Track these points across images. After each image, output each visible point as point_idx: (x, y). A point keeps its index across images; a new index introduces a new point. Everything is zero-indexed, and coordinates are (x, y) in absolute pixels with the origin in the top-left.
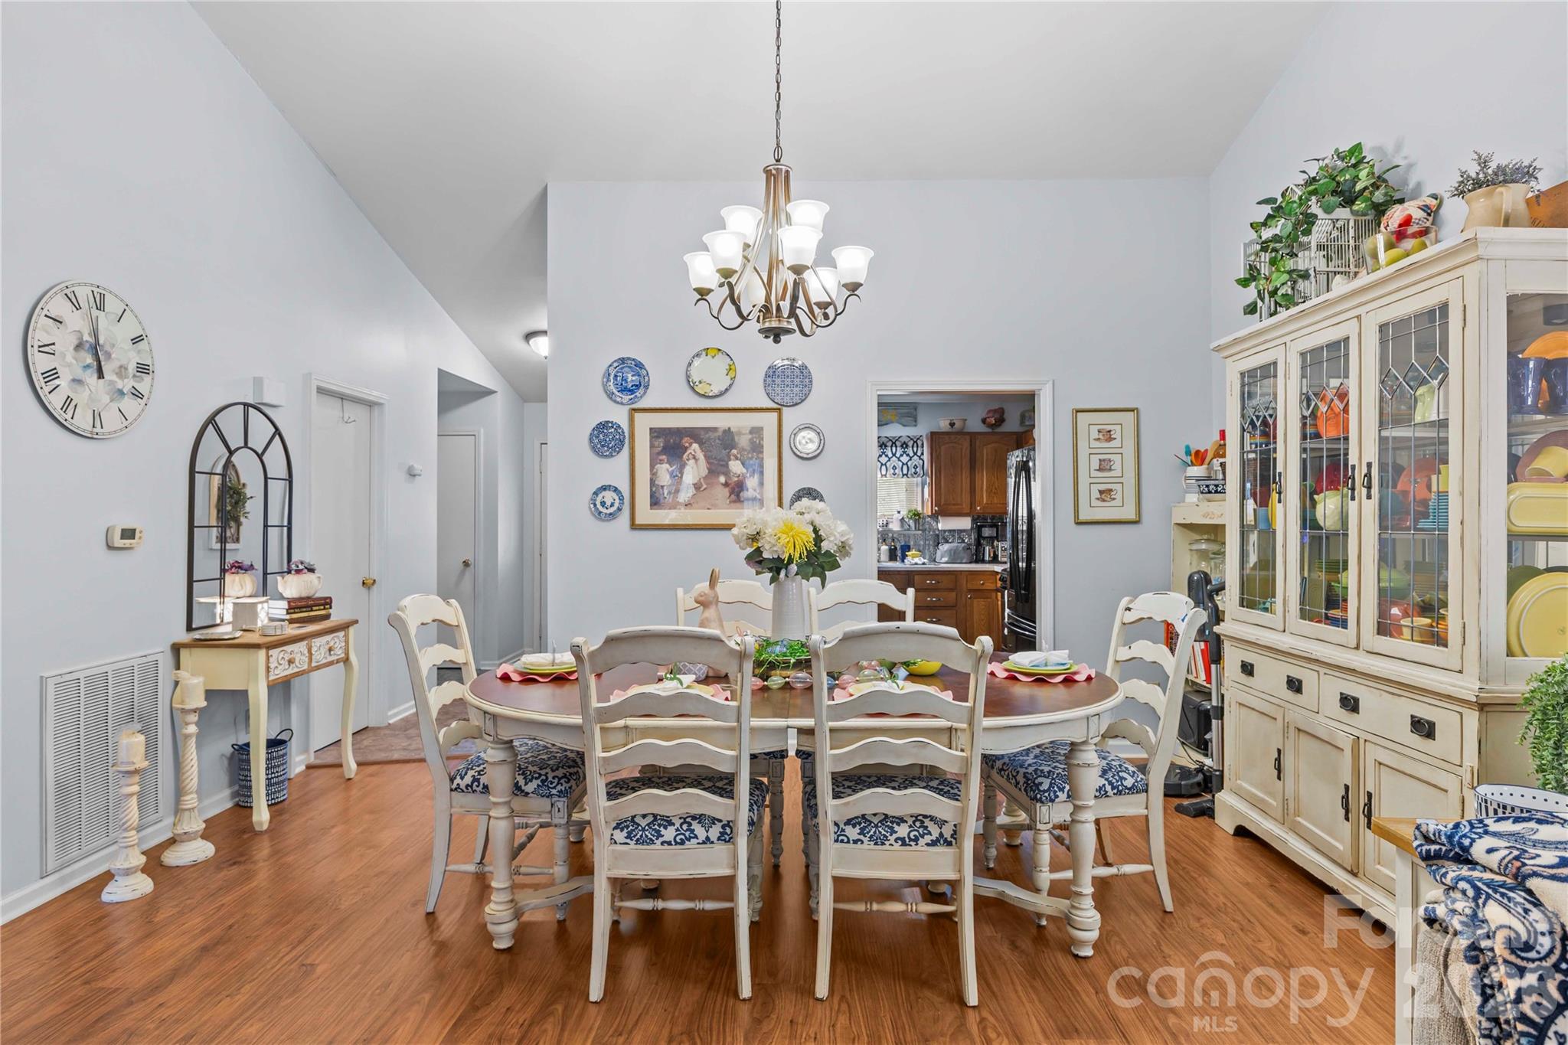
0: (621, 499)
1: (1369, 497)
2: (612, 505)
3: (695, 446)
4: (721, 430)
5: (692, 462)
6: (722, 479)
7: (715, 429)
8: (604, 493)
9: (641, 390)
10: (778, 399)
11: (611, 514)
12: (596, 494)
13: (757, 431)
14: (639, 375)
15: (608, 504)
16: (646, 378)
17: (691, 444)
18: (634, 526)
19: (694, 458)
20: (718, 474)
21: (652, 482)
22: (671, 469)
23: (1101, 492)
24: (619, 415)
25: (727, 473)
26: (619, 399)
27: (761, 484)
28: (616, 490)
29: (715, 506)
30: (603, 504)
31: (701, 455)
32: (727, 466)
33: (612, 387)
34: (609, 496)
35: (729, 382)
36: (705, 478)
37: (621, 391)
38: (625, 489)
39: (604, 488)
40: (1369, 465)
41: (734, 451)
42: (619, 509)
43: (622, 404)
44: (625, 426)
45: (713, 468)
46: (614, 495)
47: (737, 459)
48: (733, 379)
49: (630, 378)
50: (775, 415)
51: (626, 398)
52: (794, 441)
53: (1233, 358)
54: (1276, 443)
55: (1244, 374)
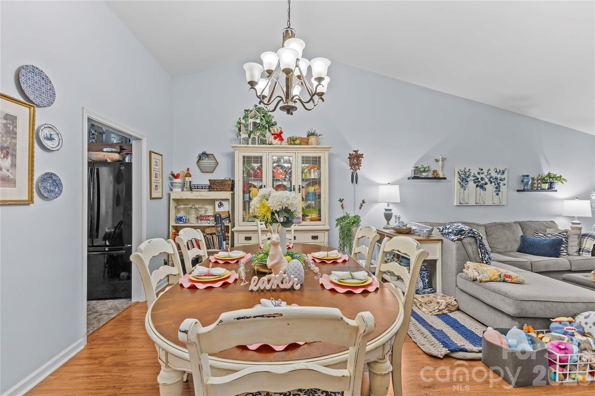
1: (300, 192)
10: (31, 97)
13: (11, 118)
23: (156, 186)
40: (300, 186)
50: (26, 110)
52: (42, 135)
53: (240, 151)
54: (262, 177)
55: (245, 157)
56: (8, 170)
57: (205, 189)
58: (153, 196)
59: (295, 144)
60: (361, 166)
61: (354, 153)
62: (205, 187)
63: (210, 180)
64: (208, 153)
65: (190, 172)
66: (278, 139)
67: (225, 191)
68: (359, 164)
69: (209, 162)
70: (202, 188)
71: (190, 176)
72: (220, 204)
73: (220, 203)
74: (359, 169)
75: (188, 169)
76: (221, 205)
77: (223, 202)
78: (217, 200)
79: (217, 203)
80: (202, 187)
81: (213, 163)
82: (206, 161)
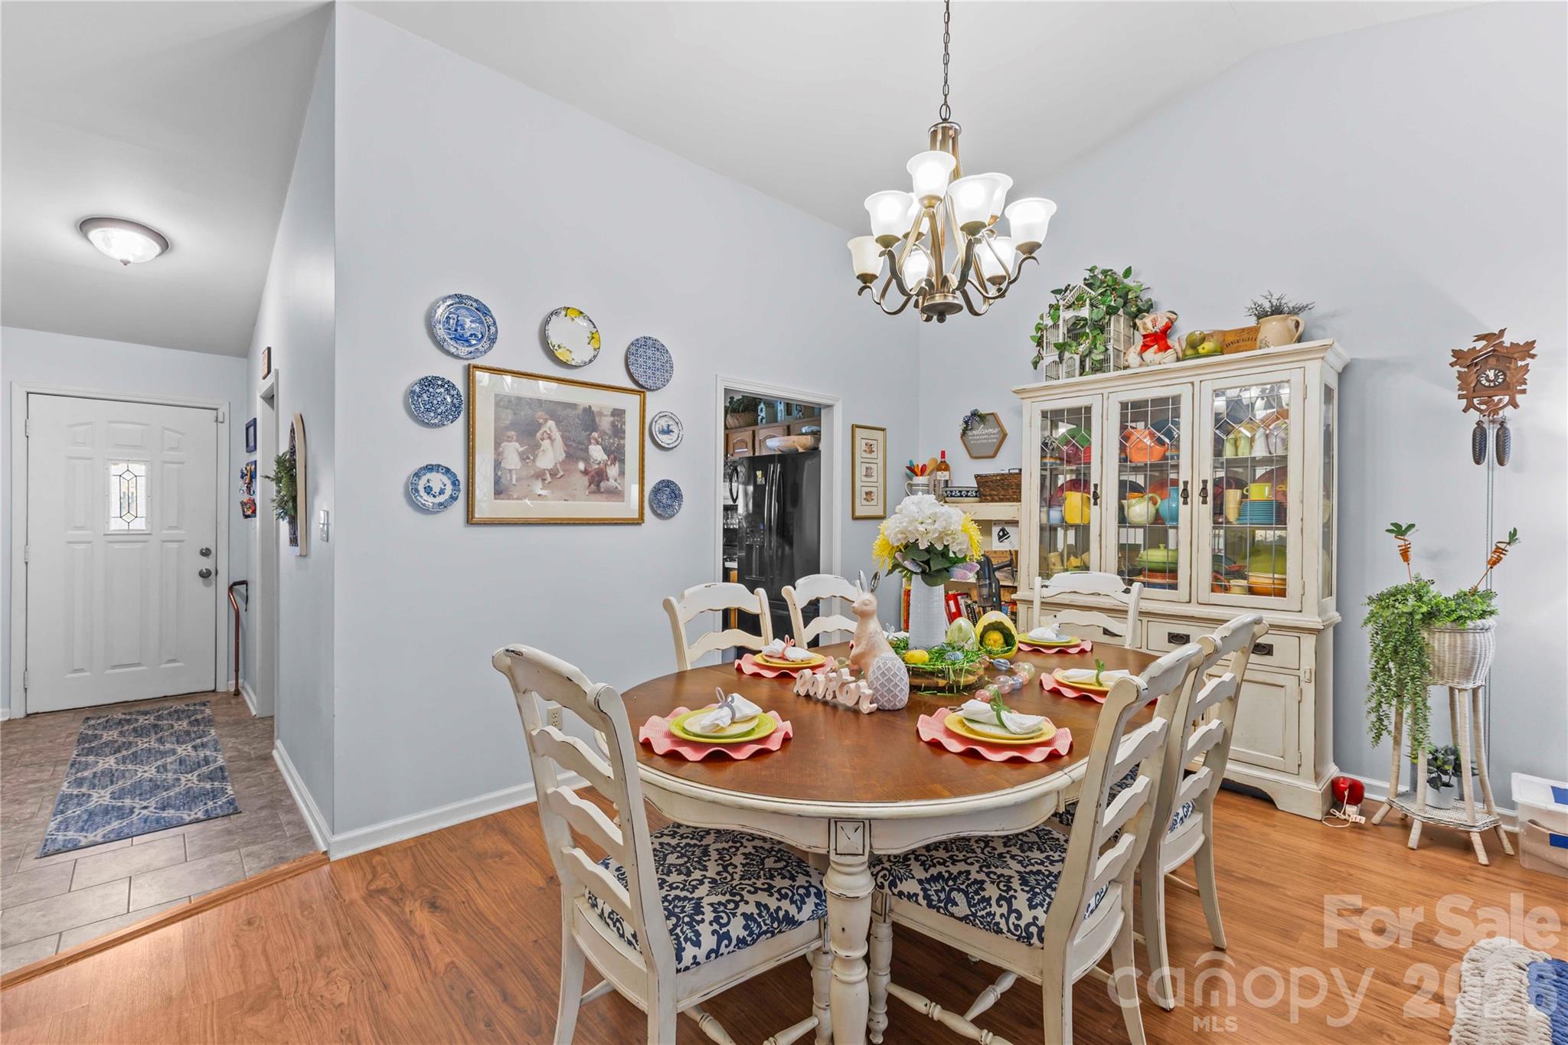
0: (455, 483)
1: (1205, 502)
2: (442, 492)
3: (551, 423)
4: (581, 408)
5: (546, 443)
6: (581, 466)
7: (574, 406)
8: (429, 476)
9: (485, 343)
10: (642, 381)
11: (440, 504)
12: (417, 475)
13: (618, 414)
14: (481, 323)
15: (436, 489)
16: (493, 329)
17: (546, 421)
18: (470, 520)
19: (550, 438)
20: (577, 459)
21: (497, 465)
22: (521, 449)
23: (867, 494)
24: (453, 372)
25: (587, 459)
26: (453, 350)
27: (622, 473)
28: (448, 471)
29: (574, 498)
30: (428, 490)
31: (557, 435)
32: (587, 450)
33: (441, 332)
34: (437, 480)
35: (592, 353)
36: (563, 463)
37: (456, 339)
38: (460, 471)
39: (430, 468)
40: (1205, 482)
41: (595, 435)
42: (453, 498)
43: (457, 357)
44: (460, 385)
45: (572, 452)
46: (445, 479)
47: (598, 443)
48: (597, 349)
49: (468, 323)
50: (637, 398)
51: (463, 350)
52: (656, 429)
53: (1033, 400)
54: (1090, 463)
55: (1047, 412)
56: (616, 480)
57: (967, 496)
58: (857, 514)
59: (1199, 356)
60: (1524, 392)
61: (1482, 343)
62: (968, 492)
63: (977, 477)
64: (983, 411)
65: (947, 460)
66: (1156, 346)
67: (1008, 500)
68: (1511, 385)
69: (986, 434)
70: (962, 496)
71: (947, 468)
72: (1001, 534)
73: (1003, 530)
74: (1516, 406)
75: (943, 454)
76: (1004, 535)
77: (1008, 529)
78: (997, 522)
79: (996, 530)
80: (960, 492)
81: (994, 434)
82: (980, 432)
